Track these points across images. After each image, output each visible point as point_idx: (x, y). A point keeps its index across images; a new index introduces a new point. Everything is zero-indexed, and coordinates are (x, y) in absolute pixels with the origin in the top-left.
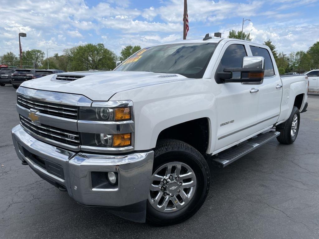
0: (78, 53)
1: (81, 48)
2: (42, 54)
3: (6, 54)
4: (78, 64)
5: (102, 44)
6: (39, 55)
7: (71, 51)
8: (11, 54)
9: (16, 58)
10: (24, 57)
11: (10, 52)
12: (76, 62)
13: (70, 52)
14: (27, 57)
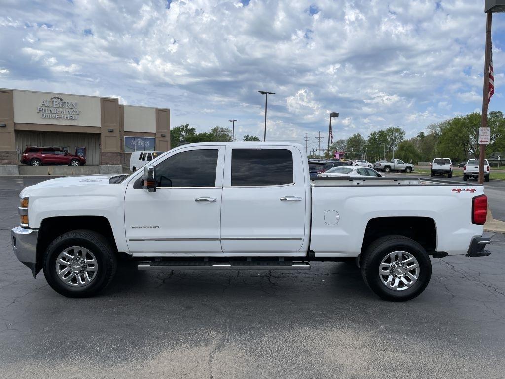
0: (450, 130)
1: (457, 121)
2: (402, 134)
3: (352, 136)
4: (449, 147)
5: (499, 112)
6: (397, 135)
7: (441, 128)
8: (359, 135)
9: (364, 142)
10: (375, 140)
11: (358, 134)
12: (445, 144)
13: (439, 129)
14: (379, 140)
